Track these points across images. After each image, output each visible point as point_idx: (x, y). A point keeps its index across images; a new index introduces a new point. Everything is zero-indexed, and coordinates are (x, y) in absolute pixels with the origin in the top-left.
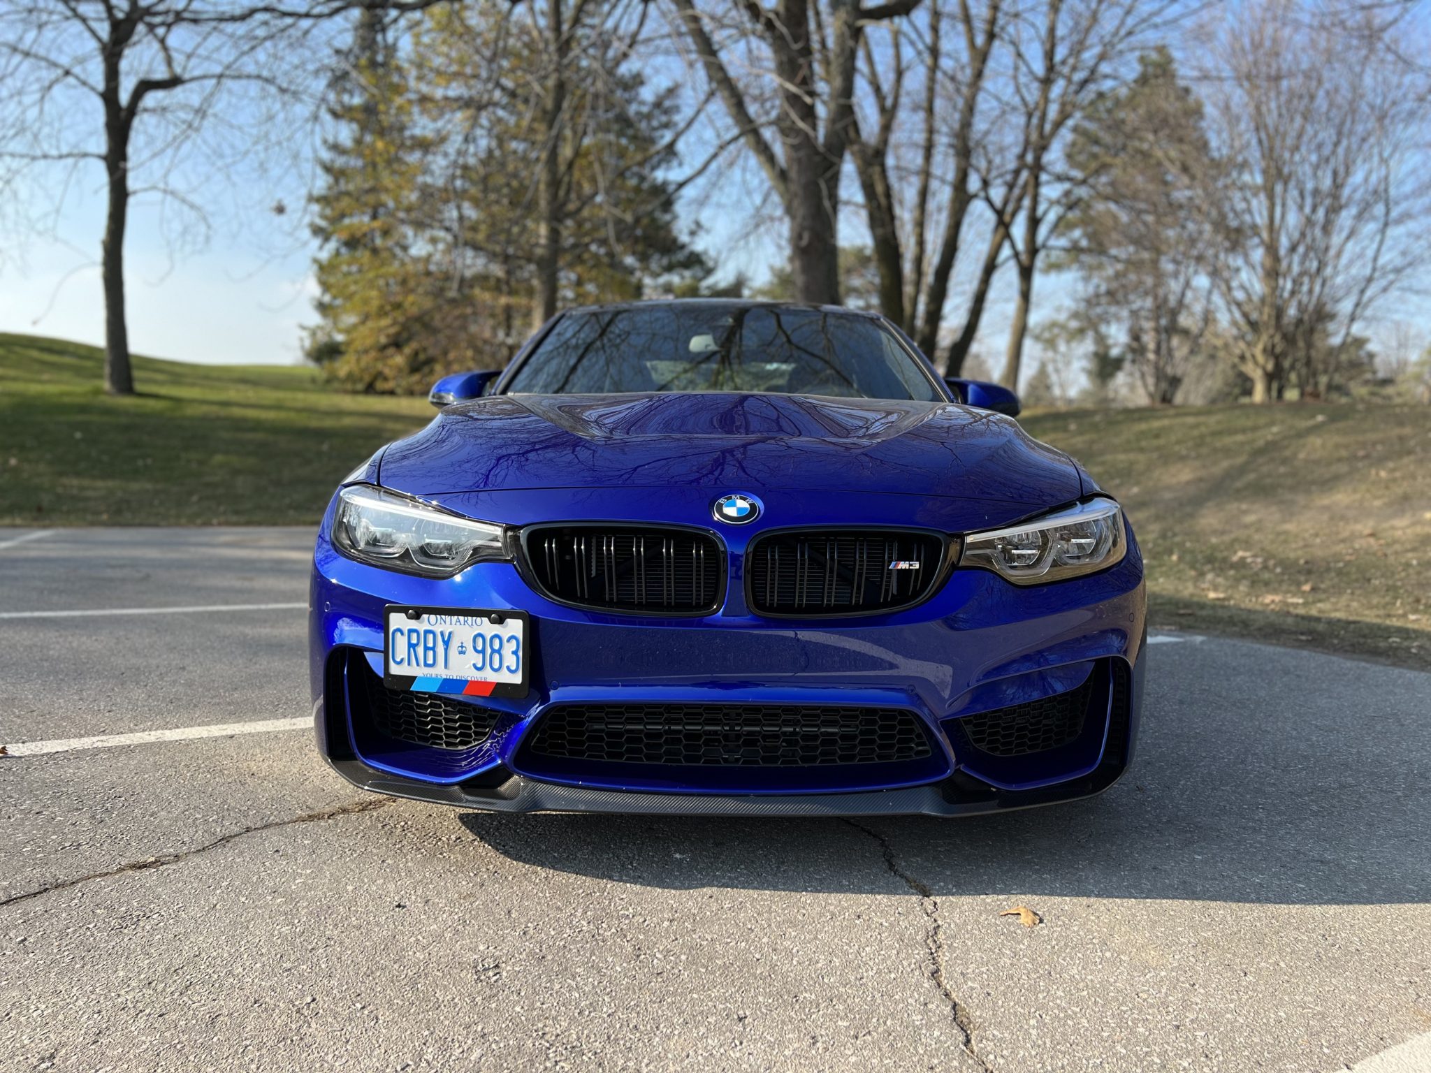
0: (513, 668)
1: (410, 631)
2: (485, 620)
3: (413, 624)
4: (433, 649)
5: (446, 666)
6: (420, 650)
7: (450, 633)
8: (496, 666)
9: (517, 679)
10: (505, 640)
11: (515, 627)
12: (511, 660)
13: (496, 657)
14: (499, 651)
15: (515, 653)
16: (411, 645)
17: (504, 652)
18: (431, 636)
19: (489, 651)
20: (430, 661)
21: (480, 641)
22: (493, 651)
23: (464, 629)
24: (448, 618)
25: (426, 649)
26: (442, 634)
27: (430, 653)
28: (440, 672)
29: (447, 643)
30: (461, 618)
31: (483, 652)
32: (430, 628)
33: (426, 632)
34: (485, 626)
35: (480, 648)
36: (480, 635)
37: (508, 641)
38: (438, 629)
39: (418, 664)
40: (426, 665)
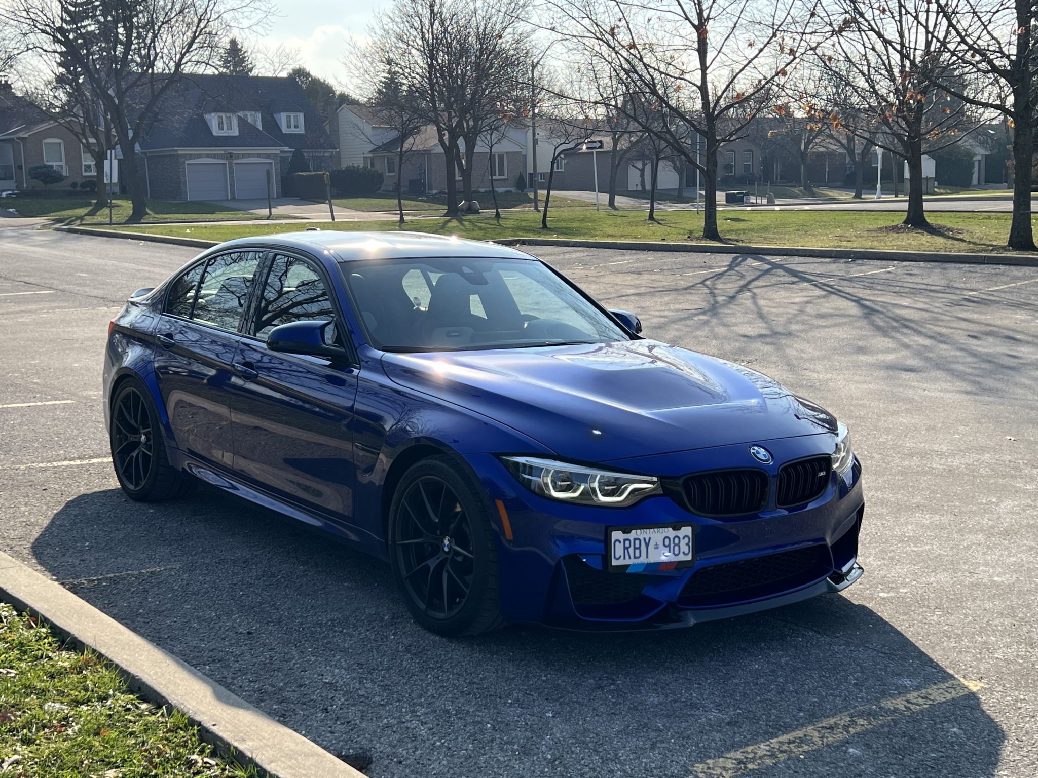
0: (687, 551)
1: (625, 540)
2: (670, 529)
3: (627, 536)
4: (639, 548)
5: (647, 557)
6: (631, 550)
7: (650, 539)
8: (677, 552)
9: (689, 558)
10: (681, 538)
11: (687, 531)
12: (685, 548)
13: (677, 548)
14: (678, 545)
15: (688, 544)
16: (625, 548)
17: (681, 545)
18: (637, 542)
19: (672, 545)
20: (637, 554)
21: (667, 540)
22: (675, 545)
23: (656, 535)
24: (648, 530)
25: (635, 548)
26: (645, 539)
27: (637, 551)
28: (643, 560)
29: (647, 545)
30: (656, 530)
31: (669, 546)
32: (636, 537)
33: (635, 539)
34: (670, 532)
35: (667, 543)
36: (666, 537)
37: (684, 538)
38: (641, 538)
39: (630, 558)
40: (635, 557)
